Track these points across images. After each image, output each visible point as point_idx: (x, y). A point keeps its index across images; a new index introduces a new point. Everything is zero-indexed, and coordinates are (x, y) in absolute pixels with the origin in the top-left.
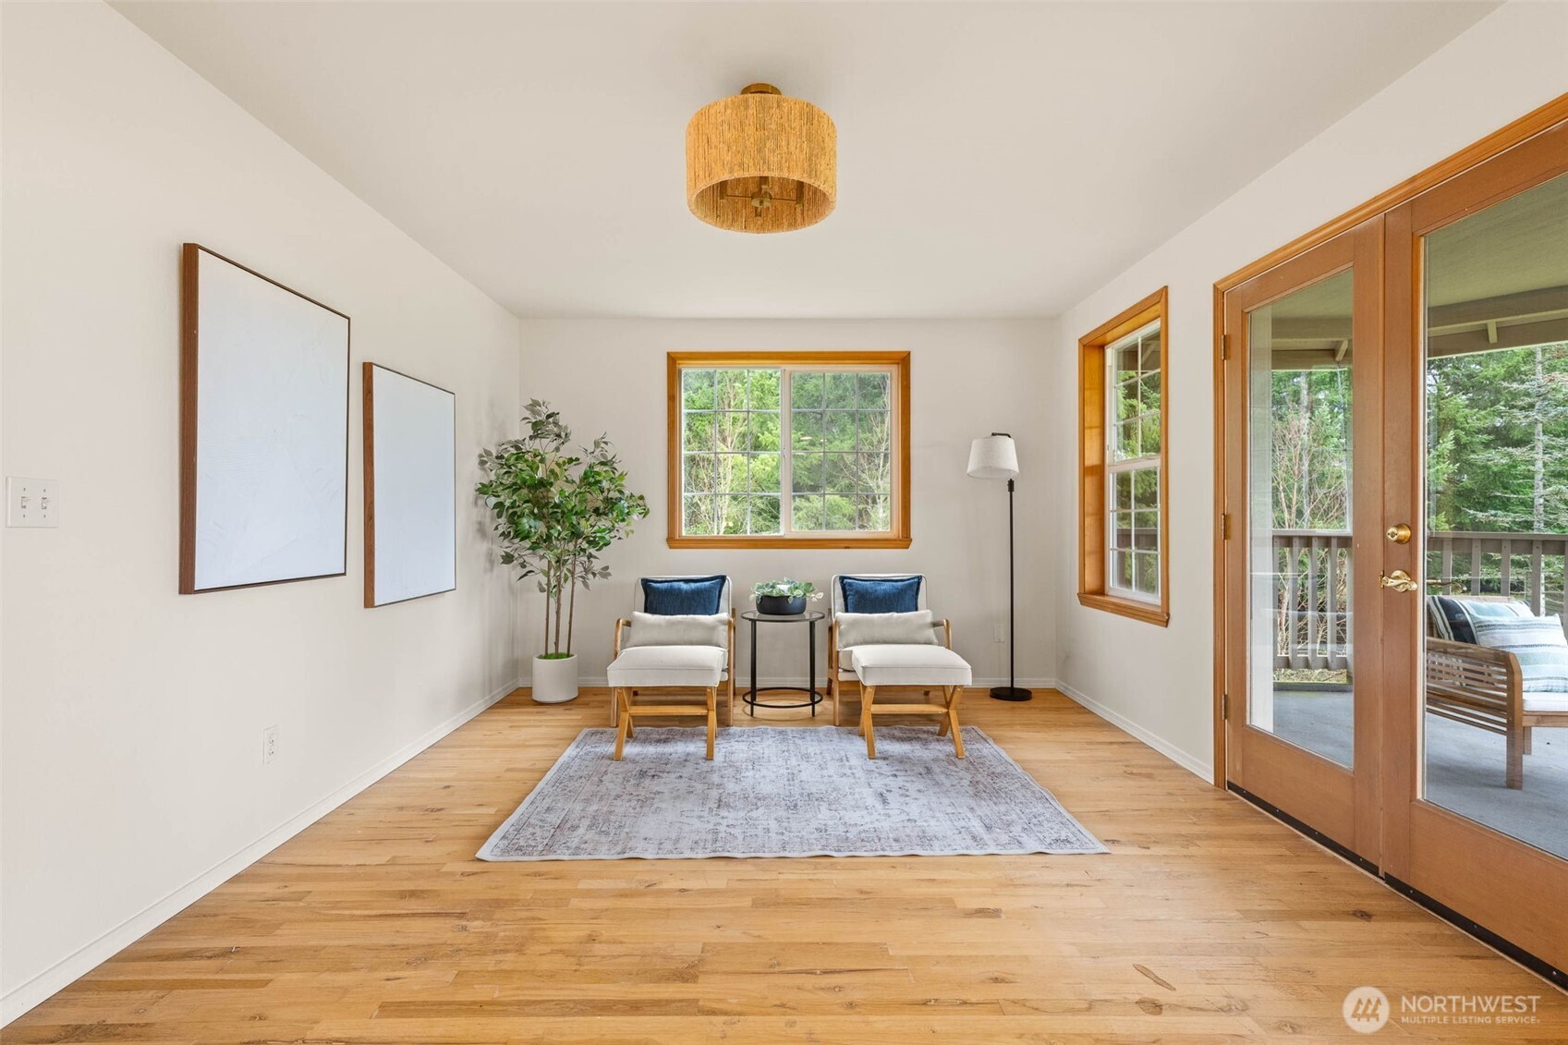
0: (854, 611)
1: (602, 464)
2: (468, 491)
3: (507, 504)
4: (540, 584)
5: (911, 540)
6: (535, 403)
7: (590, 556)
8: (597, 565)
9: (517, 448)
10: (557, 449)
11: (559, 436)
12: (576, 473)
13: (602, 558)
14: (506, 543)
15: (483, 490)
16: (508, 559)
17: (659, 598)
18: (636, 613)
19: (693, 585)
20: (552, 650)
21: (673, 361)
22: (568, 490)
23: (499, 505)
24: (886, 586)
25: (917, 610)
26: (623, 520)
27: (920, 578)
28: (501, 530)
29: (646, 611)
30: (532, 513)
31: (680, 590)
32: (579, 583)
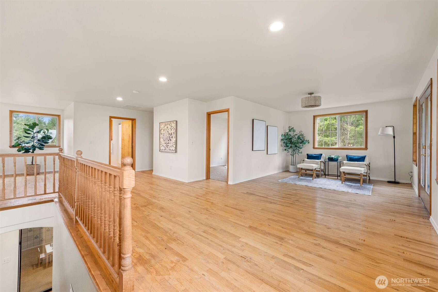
0: (348, 161)
1: (301, 135)
2: (280, 140)
3: (285, 142)
4: (291, 154)
5: (368, 149)
6: (290, 127)
7: (298, 150)
8: (300, 152)
9: (287, 133)
10: (293, 133)
11: (294, 131)
12: (296, 137)
13: (301, 150)
14: (285, 147)
15: (282, 140)
16: (285, 150)
17: (310, 157)
18: (305, 159)
19: (316, 155)
20: (292, 164)
21: (314, 117)
22: (295, 139)
23: (284, 142)
24: (357, 157)
25: (364, 161)
26: (304, 144)
27: (366, 156)
28: (284, 146)
29: (307, 159)
30: (289, 143)
31: (313, 156)
32: (297, 154)
